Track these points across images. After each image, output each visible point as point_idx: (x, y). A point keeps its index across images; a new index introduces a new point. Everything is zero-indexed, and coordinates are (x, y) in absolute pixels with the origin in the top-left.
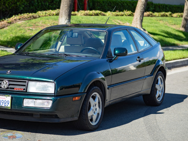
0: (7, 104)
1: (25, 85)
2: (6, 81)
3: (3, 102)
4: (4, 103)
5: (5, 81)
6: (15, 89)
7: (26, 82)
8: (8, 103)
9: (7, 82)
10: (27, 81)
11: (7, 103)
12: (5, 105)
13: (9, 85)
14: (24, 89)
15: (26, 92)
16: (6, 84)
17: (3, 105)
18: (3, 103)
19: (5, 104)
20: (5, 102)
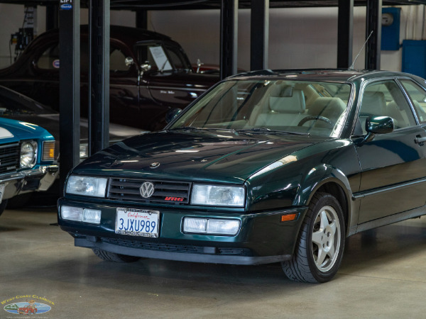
0: (151, 228)
1: (186, 192)
2: (150, 184)
3: (143, 224)
4: (145, 226)
5: (148, 184)
6: (166, 199)
7: (188, 185)
8: (154, 227)
9: (151, 186)
10: (191, 183)
11: (150, 226)
12: (147, 229)
13: (156, 190)
14: (185, 199)
15: (189, 204)
16: (149, 190)
17: (144, 231)
18: (143, 226)
20: (148, 225)
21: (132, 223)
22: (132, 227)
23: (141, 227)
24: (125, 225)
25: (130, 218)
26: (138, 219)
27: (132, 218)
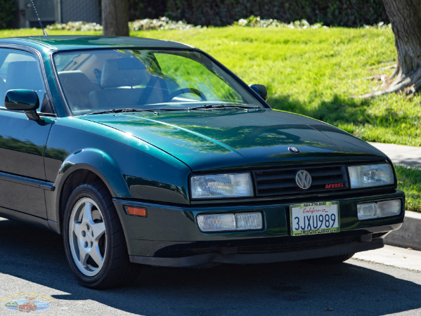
0: (331, 222)
3: (321, 219)
4: (324, 221)
8: (334, 220)
11: (330, 220)
12: (327, 225)
17: (323, 227)
18: (322, 221)
19: (327, 223)
20: (327, 218)
21: (309, 220)
22: (309, 224)
23: (319, 223)
24: (302, 224)
25: (306, 214)
26: (315, 214)
27: (309, 214)
